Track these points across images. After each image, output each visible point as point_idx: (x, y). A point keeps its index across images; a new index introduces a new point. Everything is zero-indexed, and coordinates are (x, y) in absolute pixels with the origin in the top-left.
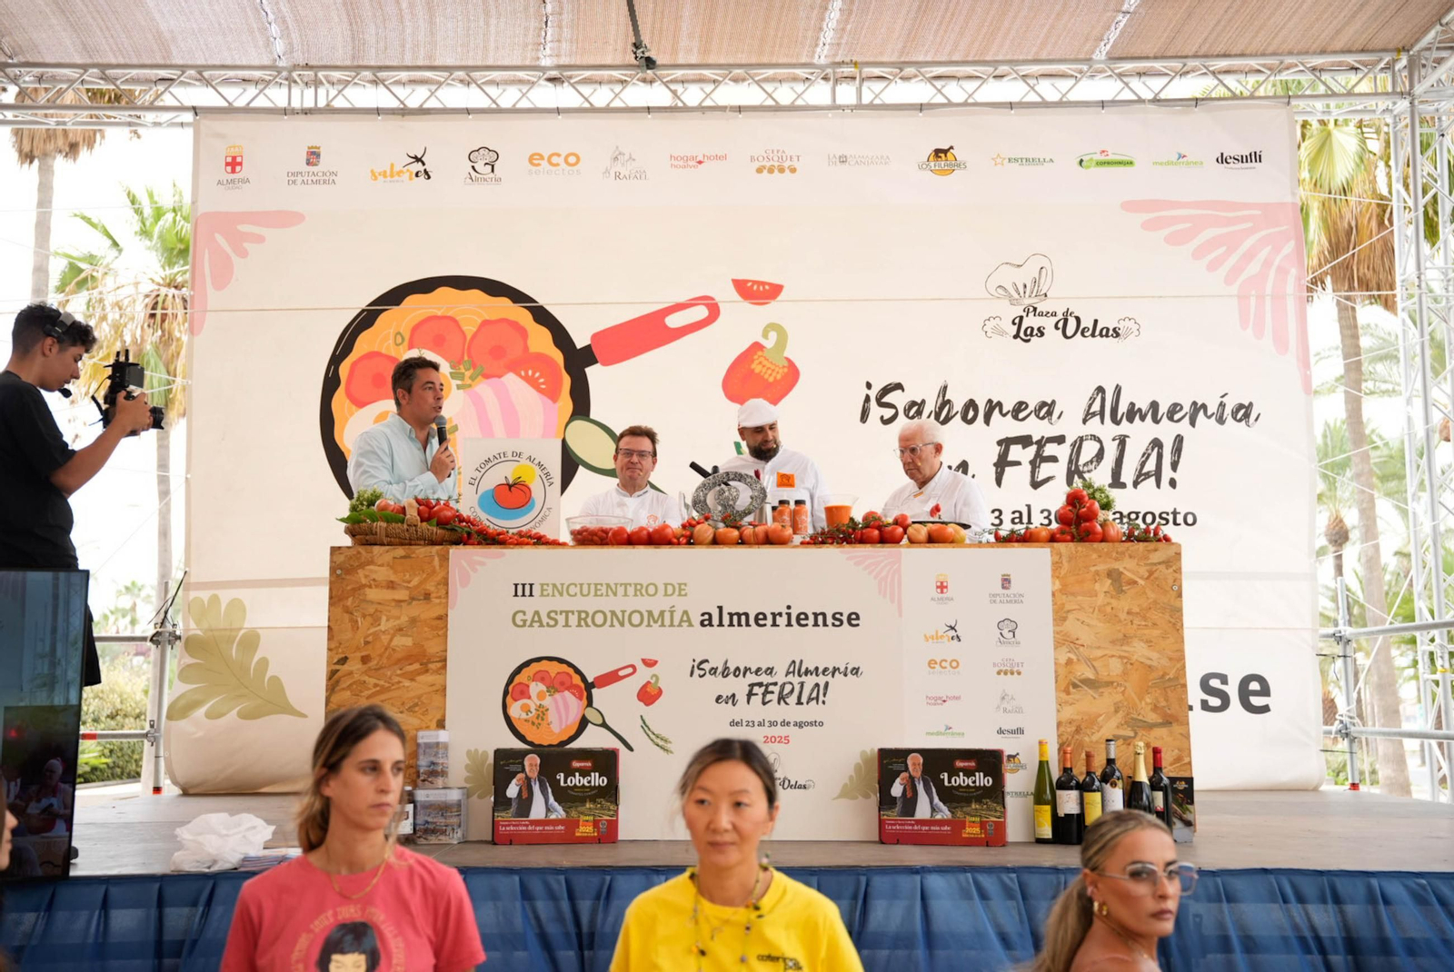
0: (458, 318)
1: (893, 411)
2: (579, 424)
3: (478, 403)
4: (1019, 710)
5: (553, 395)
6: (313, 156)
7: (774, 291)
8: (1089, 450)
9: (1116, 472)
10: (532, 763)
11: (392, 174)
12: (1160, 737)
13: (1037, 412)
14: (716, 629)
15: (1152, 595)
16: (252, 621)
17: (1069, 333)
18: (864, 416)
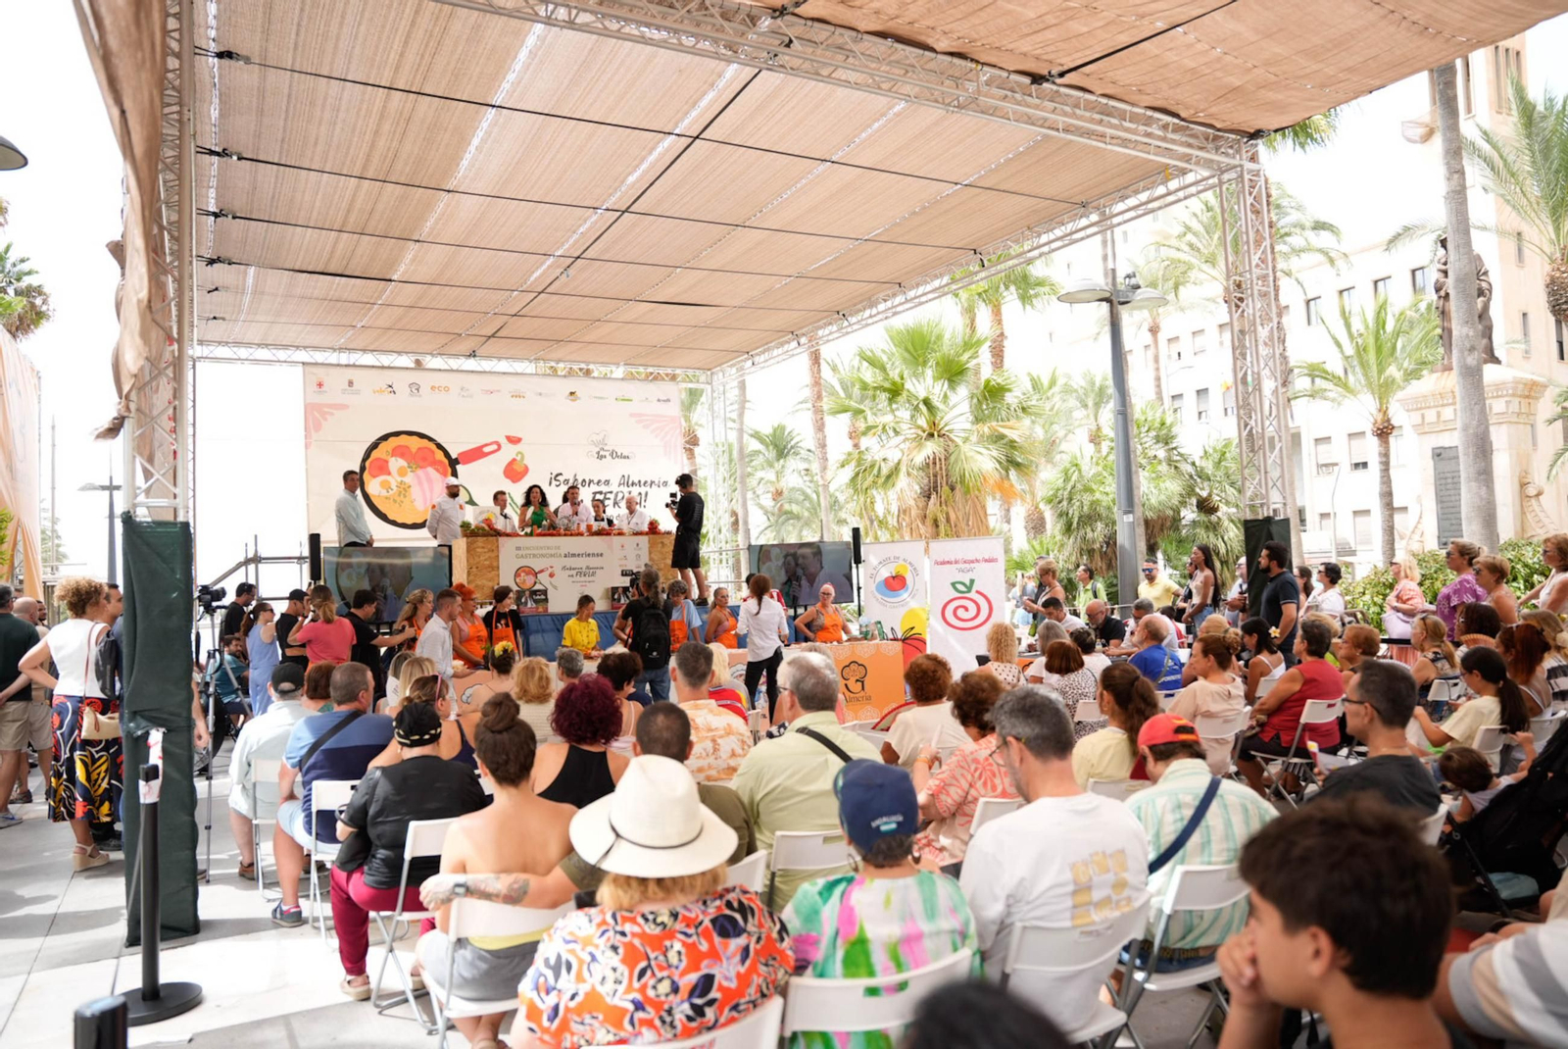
0: (409, 446)
1: (559, 483)
3: (418, 478)
6: (351, 383)
7: (519, 440)
10: (527, 593)
11: (381, 391)
13: (605, 483)
17: (614, 456)
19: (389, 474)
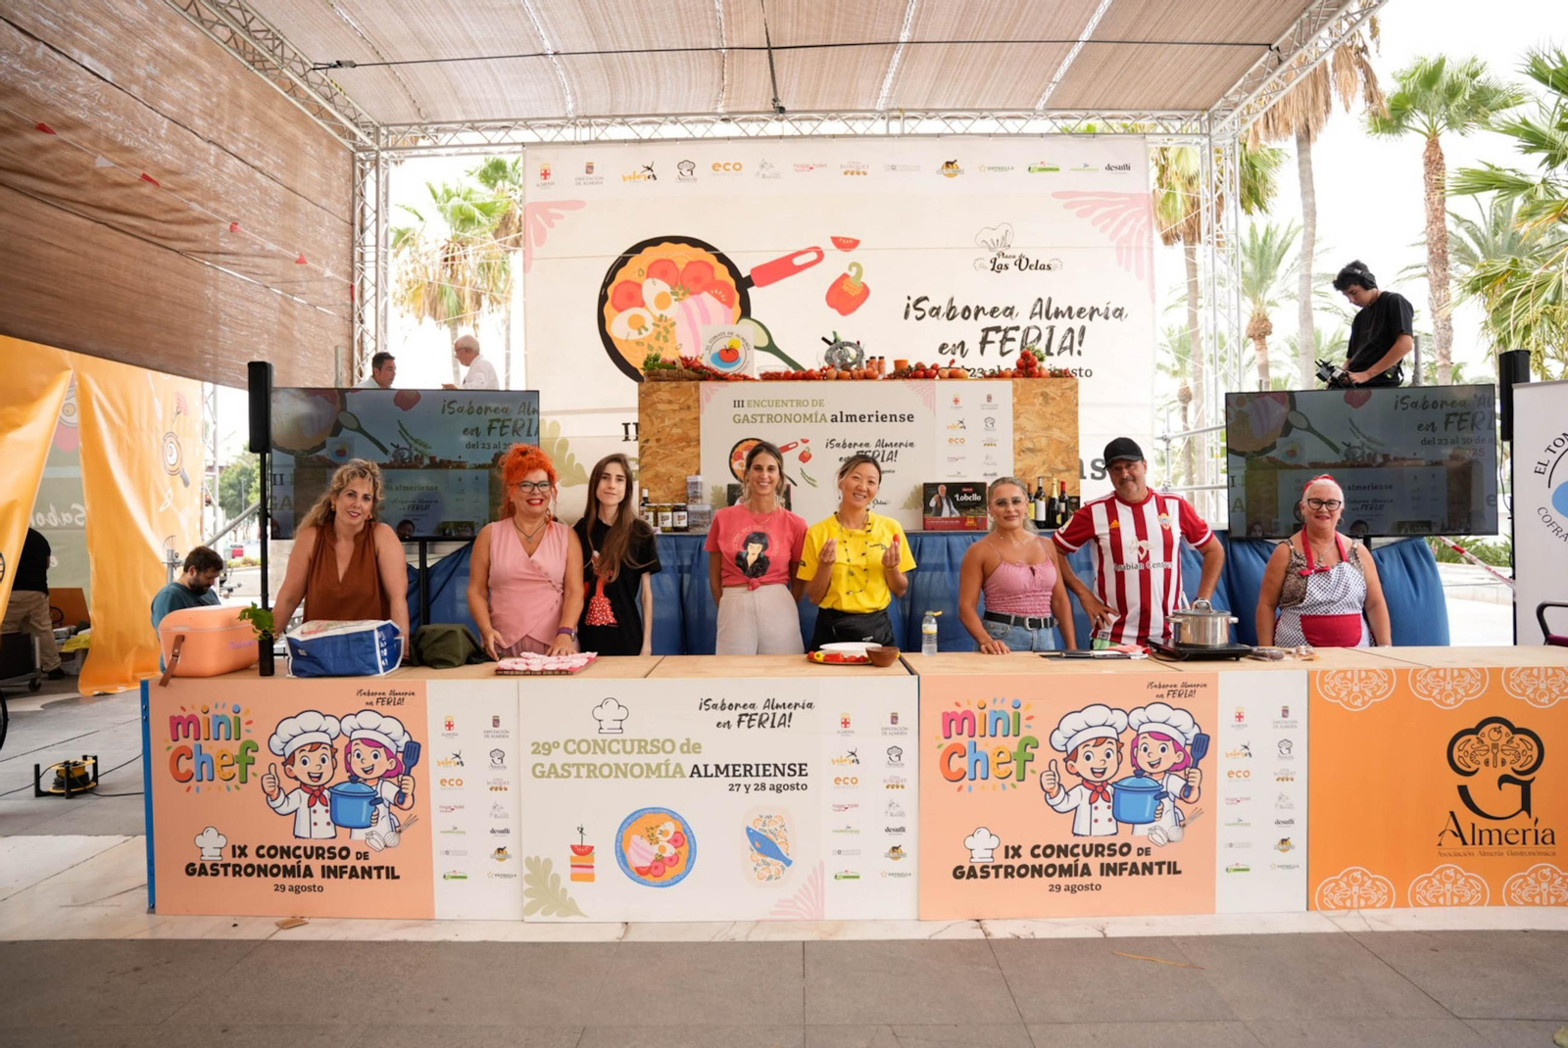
0: (675, 260)
1: (921, 313)
2: (745, 321)
3: (687, 310)
4: (995, 464)
5: (729, 304)
6: (590, 168)
7: (855, 243)
8: (1033, 334)
9: (1048, 347)
11: (634, 177)
12: (1065, 477)
13: (1004, 312)
14: (839, 423)
15: (1062, 405)
16: (564, 433)
17: (1023, 267)
18: (906, 315)
19: (642, 304)
